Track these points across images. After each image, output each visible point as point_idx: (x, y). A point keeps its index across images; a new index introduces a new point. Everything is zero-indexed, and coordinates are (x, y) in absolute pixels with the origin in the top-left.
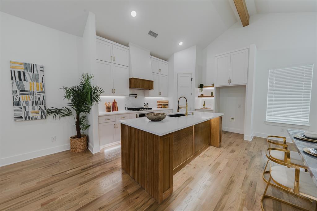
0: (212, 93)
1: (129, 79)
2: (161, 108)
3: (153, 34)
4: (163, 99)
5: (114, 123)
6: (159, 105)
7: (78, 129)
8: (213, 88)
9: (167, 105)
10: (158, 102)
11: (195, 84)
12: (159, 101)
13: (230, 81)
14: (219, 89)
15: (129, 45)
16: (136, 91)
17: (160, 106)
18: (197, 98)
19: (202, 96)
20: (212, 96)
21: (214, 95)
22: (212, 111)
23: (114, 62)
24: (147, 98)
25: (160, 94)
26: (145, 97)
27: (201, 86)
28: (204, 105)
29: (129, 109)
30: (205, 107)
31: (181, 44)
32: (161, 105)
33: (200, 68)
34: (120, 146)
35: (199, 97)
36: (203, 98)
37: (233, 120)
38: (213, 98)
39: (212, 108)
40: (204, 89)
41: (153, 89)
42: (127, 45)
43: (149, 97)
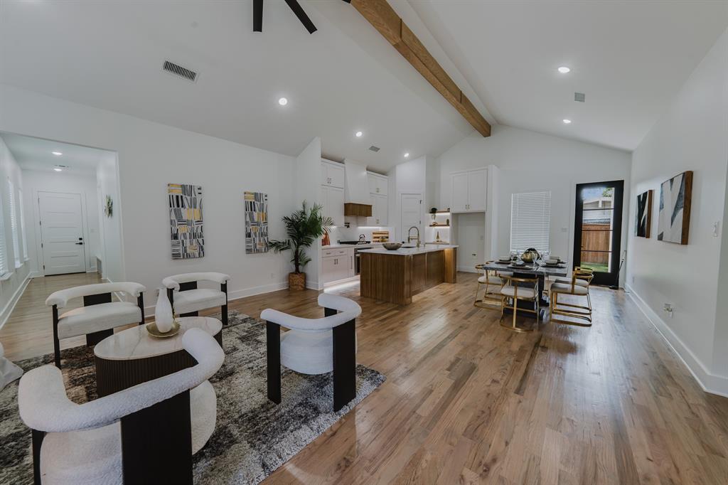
0: (448, 221)
1: (345, 204)
2: (379, 241)
3: (375, 149)
4: (380, 229)
5: (334, 258)
6: (375, 238)
7: (297, 265)
8: (449, 214)
9: (387, 237)
10: (374, 234)
11: (425, 207)
12: (375, 232)
13: (468, 206)
14: (455, 215)
15: (345, 161)
16: (350, 219)
17: (378, 240)
18: (427, 228)
19: (434, 225)
20: (448, 225)
21: (450, 223)
22: (448, 244)
23: (331, 185)
24: (361, 228)
25: (378, 223)
26: (358, 226)
27: (434, 211)
28: (438, 236)
29: (341, 243)
30: (439, 240)
31: (407, 155)
32: (378, 238)
33: (433, 185)
34: (359, 282)
35: (431, 226)
36: (436, 227)
37: (475, 257)
38: (449, 227)
39: (448, 242)
40: (437, 214)
41: (371, 215)
42: (341, 162)
43: (365, 226)
